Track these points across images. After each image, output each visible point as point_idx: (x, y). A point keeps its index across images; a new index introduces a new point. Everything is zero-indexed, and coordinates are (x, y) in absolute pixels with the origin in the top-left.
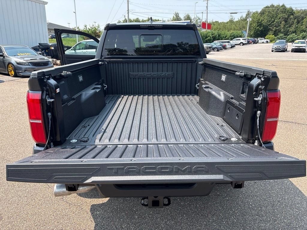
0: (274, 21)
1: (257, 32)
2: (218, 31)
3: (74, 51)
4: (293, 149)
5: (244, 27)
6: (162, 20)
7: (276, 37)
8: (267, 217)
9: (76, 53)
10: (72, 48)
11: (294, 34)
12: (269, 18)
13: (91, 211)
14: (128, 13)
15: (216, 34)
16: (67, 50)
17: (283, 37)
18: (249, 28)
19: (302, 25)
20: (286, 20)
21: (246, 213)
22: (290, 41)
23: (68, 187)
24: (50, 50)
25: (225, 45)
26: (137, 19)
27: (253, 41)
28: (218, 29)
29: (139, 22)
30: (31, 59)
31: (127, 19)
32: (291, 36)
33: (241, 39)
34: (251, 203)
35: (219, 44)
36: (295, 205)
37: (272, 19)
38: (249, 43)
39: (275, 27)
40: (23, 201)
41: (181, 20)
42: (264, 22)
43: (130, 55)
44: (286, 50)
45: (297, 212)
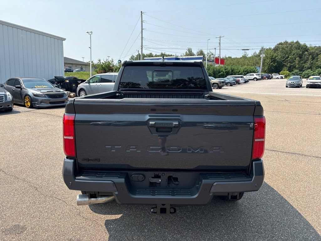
0: (288, 57)
1: (271, 68)
2: (232, 66)
3: (88, 84)
4: (297, 178)
5: (258, 63)
6: (175, 55)
7: (291, 73)
8: (266, 234)
9: (90, 85)
10: (86, 81)
11: (310, 70)
12: (283, 55)
13: (105, 225)
14: (142, 49)
15: (229, 69)
16: (81, 83)
17: (298, 73)
18: (263, 64)
19: (317, 61)
20: (300, 57)
21: (247, 230)
22: (305, 77)
23: (90, 194)
24: (65, 83)
25: (239, 80)
26: (151, 54)
27: (267, 77)
28: (231, 64)
29: (152, 57)
30: (48, 91)
31: (141, 54)
32: (307, 72)
33: (255, 74)
34: (252, 222)
35: (232, 79)
36: (293, 226)
37: (286, 55)
38: (262, 78)
39: (289, 63)
40: (43, 216)
41: (194, 56)
42: (278, 58)
43: (143, 88)
44: (301, 86)
45: (294, 231)
